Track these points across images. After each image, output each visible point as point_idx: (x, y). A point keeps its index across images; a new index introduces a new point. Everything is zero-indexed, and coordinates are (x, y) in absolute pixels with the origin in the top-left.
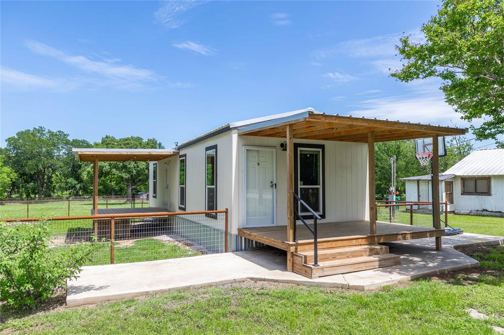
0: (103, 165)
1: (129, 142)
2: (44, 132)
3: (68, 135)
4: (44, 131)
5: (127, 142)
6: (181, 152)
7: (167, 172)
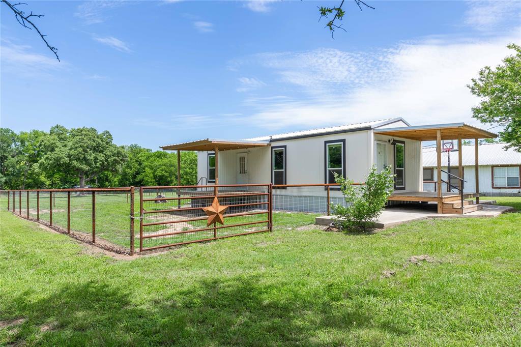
0: (60, 156)
6: (274, 144)
7: (242, 160)
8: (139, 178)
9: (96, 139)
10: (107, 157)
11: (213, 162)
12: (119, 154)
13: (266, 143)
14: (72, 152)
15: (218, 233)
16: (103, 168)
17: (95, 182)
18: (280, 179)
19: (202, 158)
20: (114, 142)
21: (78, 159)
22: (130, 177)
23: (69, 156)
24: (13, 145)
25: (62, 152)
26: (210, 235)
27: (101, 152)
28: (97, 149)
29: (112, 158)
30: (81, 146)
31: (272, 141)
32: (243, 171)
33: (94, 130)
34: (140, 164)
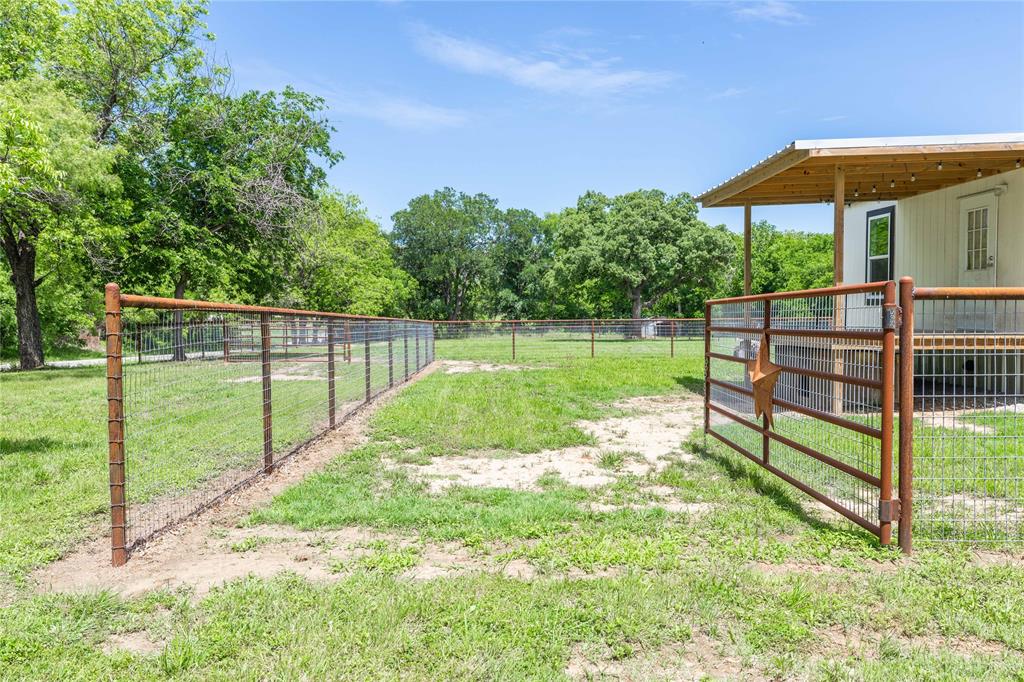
0: (589, 254)
1: (641, 201)
2: (453, 199)
3: (496, 201)
4: (453, 195)
5: (635, 201)
7: (977, 220)
9: (661, 213)
10: (684, 251)
14: (609, 245)
16: (680, 278)
17: (676, 310)
21: (621, 261)
23: (604, 253)
24: (534, 243)
25: (592, 247)
27: (671, 241)
29: (695, 254)
33: (659, 194)
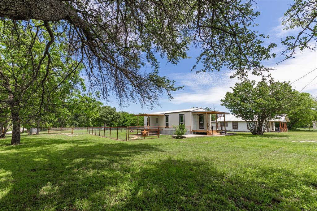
6: (166, 115)
7: (157, 119)
8: (124, 124)
9: (111, 110)
10: (114, 116)
11: (148, 119)
12: (118, 115)
13: (163, 114)
14: (102, 115)
15: (145, 138)
16: (112, 120)
18: (167, 125)
19: (145, 118)
20: (116, 111)
21: (104, 117)
22: (121, 123)
23: (101, 116)
26: (143, 138)
27: (112, 114)
28: (111, 113)
29: (116, 117)
30: (105, 113)
31: (165, 114)
32: (157, 123)
33: (110, 107)
34: (125, 119)
